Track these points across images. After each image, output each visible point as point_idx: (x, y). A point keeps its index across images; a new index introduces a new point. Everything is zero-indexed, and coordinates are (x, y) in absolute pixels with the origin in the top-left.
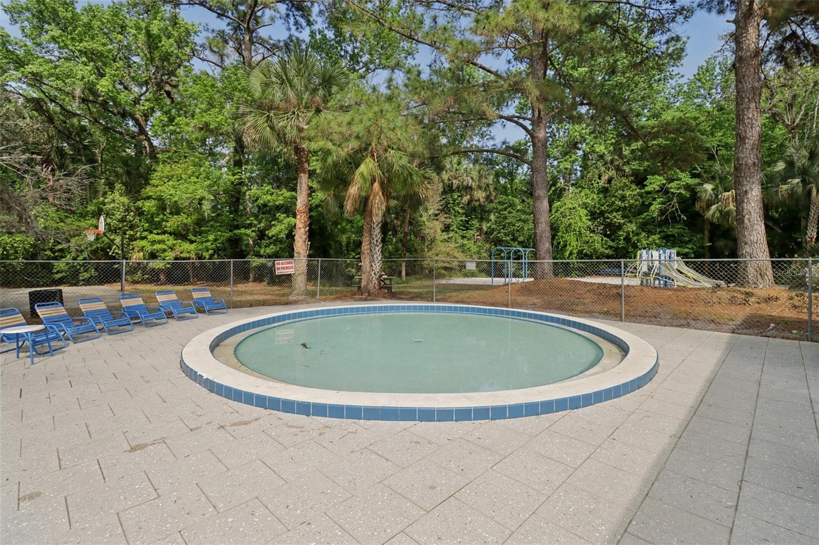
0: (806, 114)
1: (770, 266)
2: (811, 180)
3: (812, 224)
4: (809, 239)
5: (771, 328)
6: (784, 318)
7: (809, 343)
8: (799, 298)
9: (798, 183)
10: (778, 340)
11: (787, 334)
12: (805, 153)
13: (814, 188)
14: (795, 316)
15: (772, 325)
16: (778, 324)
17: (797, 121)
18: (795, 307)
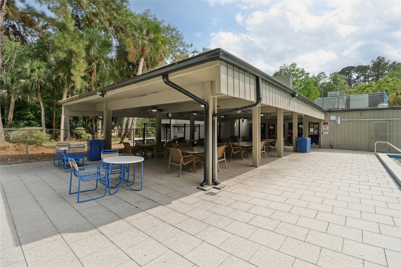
0: (10, 61)
1: (3, 132)
2: (12, 92)
3: (11, 112)
4: (9, 119)
5: (9, 160)
6: (13, 155)
7: (27, 163)
8: (18, 146)
9: (6, 92)
10: (15, 165)
11: (16, 162)
12: (9, 79)
13: (13, 96)
14: (18, 154)
15: (9, 159)
16: (11, 158)
17: (6, 63)
18: (17, 150)
